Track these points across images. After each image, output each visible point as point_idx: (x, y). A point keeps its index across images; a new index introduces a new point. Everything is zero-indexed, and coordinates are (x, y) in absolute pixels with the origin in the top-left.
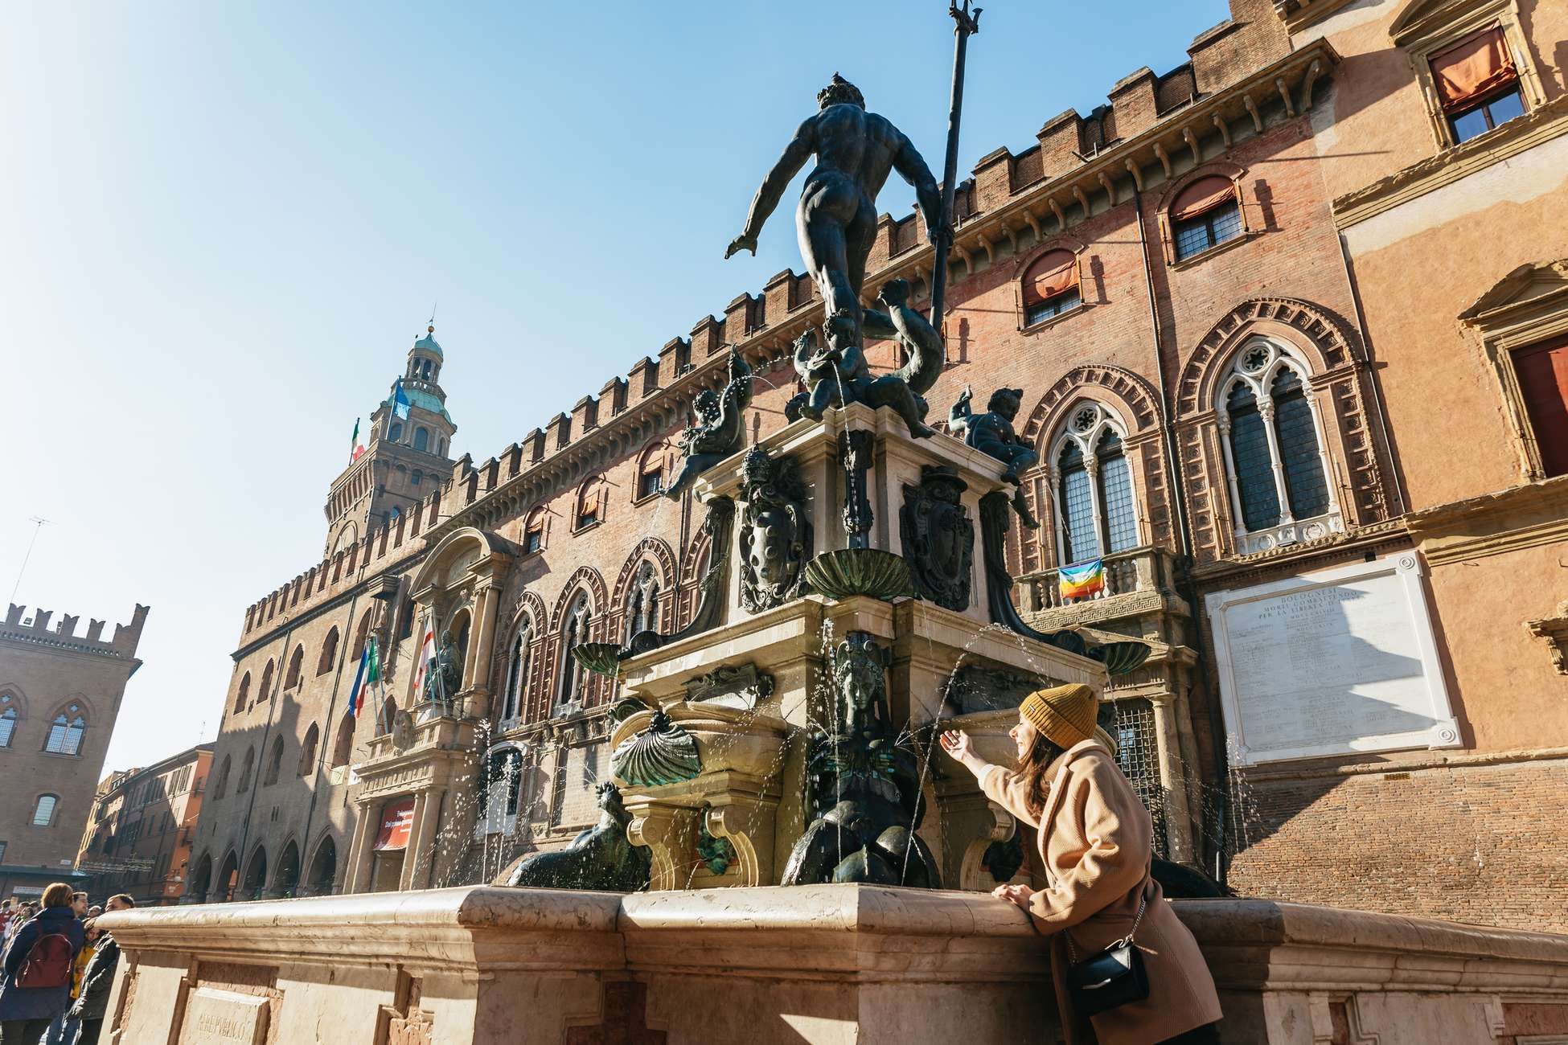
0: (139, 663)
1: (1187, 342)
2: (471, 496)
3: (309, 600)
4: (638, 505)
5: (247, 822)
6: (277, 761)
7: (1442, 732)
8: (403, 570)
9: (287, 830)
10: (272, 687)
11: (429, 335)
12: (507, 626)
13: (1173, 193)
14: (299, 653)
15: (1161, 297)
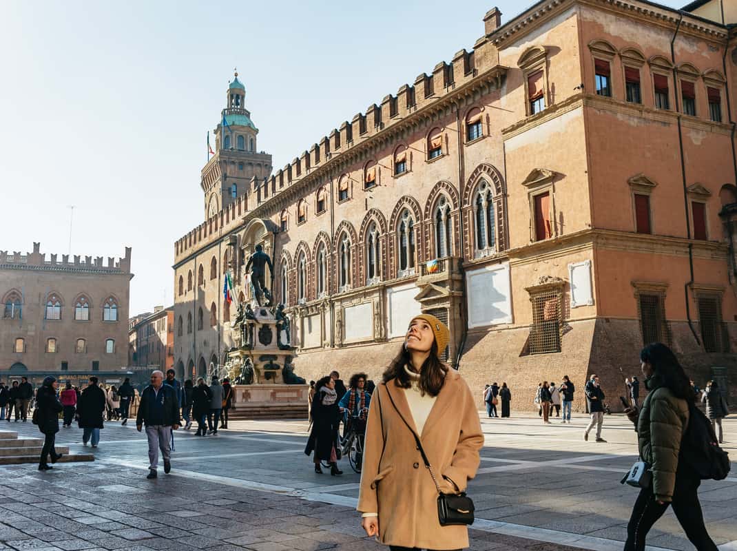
0: (133, 275)
1: (467, 177)
2: (259, 200)
3: (201, 242)
4: (318, 216)
5: (194, 346)
6: (202, 319)
7: (508, 319)
8: (238, 232)
9: (211, 349)
10: (193, 284)
11: (236, 78)
12: (279, 264)
13: (467, 112)
14: (201, 268)
15: (462, 156)
